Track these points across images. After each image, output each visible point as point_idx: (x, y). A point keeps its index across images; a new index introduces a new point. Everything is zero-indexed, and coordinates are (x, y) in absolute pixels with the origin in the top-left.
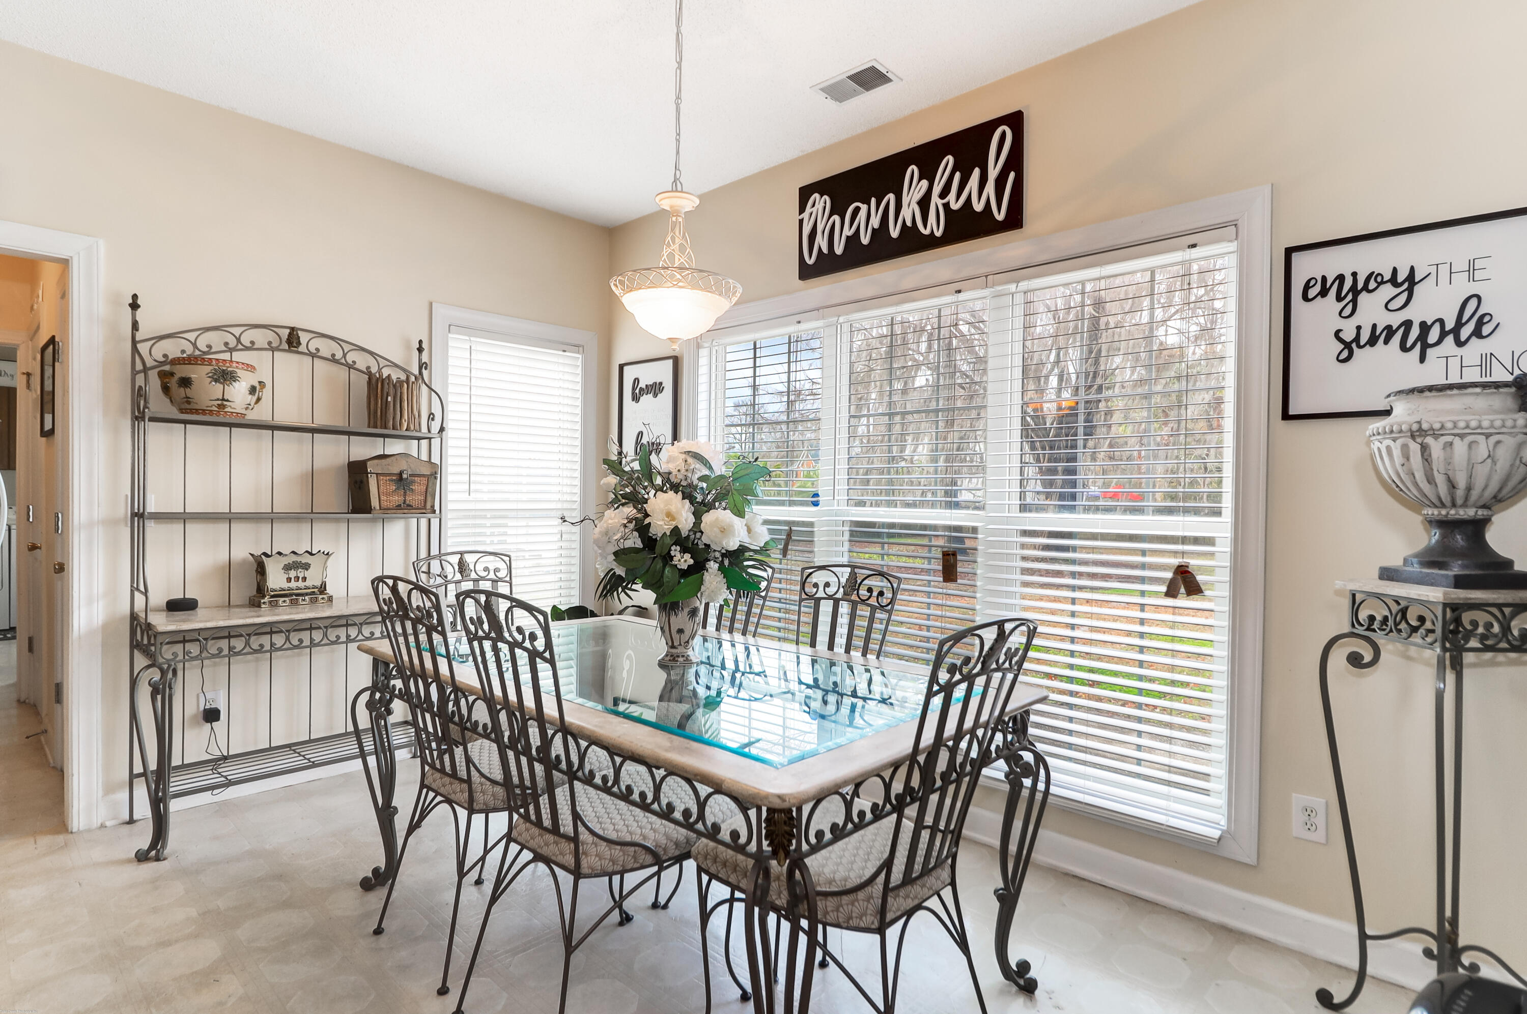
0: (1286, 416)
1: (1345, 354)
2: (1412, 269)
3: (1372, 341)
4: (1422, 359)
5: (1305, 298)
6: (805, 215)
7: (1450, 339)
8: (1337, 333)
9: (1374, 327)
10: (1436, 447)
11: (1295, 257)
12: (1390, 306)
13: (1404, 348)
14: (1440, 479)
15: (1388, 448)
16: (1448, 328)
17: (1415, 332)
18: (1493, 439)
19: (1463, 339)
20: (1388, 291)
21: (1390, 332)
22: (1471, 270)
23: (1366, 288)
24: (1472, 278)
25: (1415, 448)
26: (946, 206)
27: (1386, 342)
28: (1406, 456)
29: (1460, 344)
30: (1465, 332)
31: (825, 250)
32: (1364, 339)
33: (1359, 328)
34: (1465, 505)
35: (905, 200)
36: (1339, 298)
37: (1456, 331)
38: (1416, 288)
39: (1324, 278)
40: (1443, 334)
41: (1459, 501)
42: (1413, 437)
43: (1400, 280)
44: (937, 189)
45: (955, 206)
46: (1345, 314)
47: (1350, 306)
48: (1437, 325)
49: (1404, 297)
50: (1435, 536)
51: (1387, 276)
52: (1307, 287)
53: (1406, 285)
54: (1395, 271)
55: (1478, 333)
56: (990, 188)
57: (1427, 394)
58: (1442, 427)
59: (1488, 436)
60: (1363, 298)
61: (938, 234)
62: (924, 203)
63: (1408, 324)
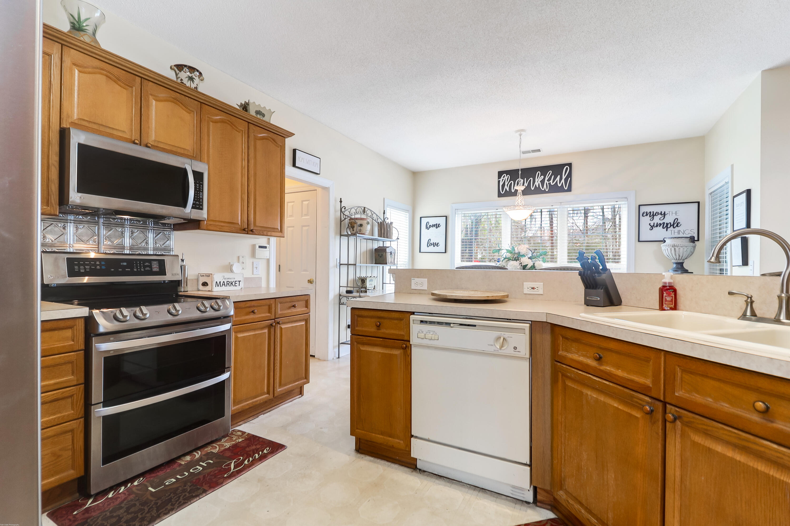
0: (639, 241)
1: (651, 228)
2: (665, 212)
3: (657, 226)
4: (667, 230)
5: (643, 216)
6: (501, 179)
7: (672, 227)
8: (650, 224)
9: (657, 223)
10: (677, 249)
11: (641, 207)
12: (661, 219)
13: (663, 228)
14: (677, 255)
15: (667, 249)
16: (672, 224)
17: (665, 225)
18: (687, 247)
19: (675, 227)
20: (660, 216)
21: (660, 224)
22: (676, 213)
23: (655, 215)
24: (676, 215)
25: (673, 249)
26: (550, 184)
27: (660, 226)
28: (671, 250)
29: (674, 228)
30: (675, 225)
31: (508, 190)
32: (655, 225)
33: (654, 223)
34: (681, 260)
35: (536, 180)
36: (650, 217)
37: (673, 225)
38: (666, 216)
39: (647, 212)
40: (671, 226)
41: (680, 259)
42: (673, 247)
43: (662, 214)
44: (546, 179)
45: (552, 184)
46: (651, 220)
47: (652, 219)
48: (670, 224)
49: (663, 218)
50: (675, 266)
51: (660, 213)
52: (643, 214)
53: (663, 215)
54: (661, 212)
55: (677, 226)
56: (563, 181)
57: (675, 239)
58: (679, 245)
59: (686, 247)
60: (655, 217)
61: (547, 190)
62: (543, 182)
63: (664, 223)
